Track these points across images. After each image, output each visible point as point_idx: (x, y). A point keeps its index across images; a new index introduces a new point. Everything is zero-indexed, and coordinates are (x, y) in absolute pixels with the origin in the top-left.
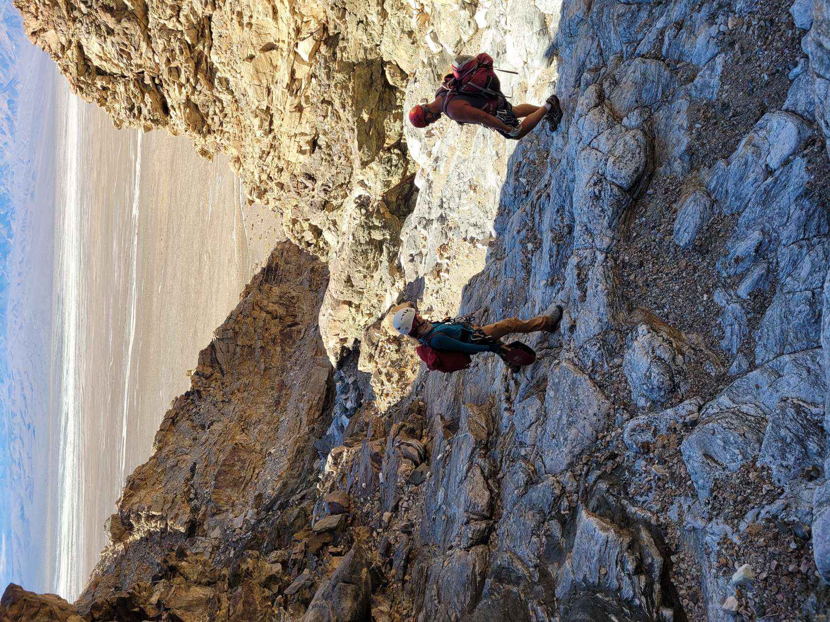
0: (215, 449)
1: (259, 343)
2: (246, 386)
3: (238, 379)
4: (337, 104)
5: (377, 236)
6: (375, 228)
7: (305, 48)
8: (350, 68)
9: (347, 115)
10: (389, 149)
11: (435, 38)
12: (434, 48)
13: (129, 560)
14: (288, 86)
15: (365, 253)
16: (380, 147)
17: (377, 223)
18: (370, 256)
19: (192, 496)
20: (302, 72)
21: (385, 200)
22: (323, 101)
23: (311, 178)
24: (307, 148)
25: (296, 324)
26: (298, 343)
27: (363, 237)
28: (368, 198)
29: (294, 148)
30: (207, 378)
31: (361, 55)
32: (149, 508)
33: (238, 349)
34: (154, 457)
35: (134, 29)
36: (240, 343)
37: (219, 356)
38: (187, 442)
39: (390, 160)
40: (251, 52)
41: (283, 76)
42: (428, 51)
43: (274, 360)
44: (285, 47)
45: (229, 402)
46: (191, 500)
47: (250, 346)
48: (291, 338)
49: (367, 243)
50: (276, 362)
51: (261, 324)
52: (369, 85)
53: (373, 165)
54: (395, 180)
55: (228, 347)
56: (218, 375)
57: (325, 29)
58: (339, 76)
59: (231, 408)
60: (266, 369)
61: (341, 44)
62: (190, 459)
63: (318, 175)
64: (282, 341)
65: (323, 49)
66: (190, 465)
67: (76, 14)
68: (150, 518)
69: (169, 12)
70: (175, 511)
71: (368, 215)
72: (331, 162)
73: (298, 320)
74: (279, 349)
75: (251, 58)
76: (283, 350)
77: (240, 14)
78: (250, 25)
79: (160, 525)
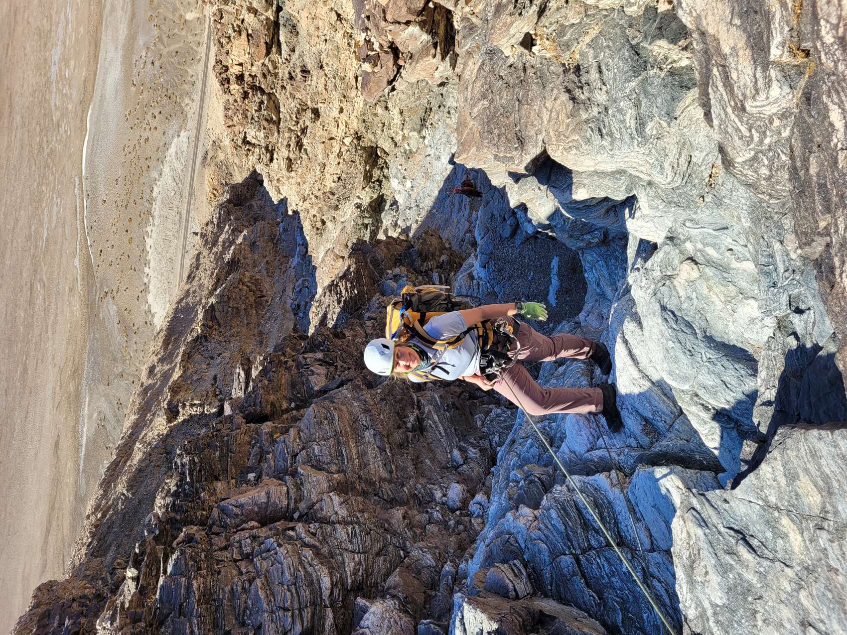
0: (228, 366)
1: (243, 306)
2: (238, 332)
3: (230, 330)
4: (358, 162)
5: (366, 221)
6: (366, 217)
7: (347, 141)
8: (364, 148)
9: (361, 168)
10: (374, 182)
11: (409, 145)
12: (408, 148)
13: (173, 437)
14: (338, 155)
15: (360, 229)
16: (370, 181)
17: (367, 215)
18: (362, 231)
19: (218, 393)
20: (344, 149)
21: (370, 205)
22: (352, 161)
23: (333, 194)
24: (336, 180)
25: (264, 296)
26: (267, 308)
27: (360, 222)
28: (361, 204)
29: (331, 179)
30: (210, 328)
31: (369, 144)
32: (192, 399)
33: (230, 309)
34: (181, 377)
35: (275, 128)
36: (231, 305)
37: (217, 314)
38: (204, 366)
39: (374, 187)
40: (324, 140)
41: (336, 150)
42: (404, 148)
43: (253, 318)
44: (339, 139)
45: (229, 342)
46: (217, 395)
47: (237, 308)
48: (262, 305)
49: (362, 225)
50: (254, 319)
51: (244, 294)
52: (370, 156)
53: (366, 189)
54: (375, 196)
55: (223, 308)
56: (217, 327)
57: (357, 133)
58: (360, 152)
59: (232, 345)
60: (248, 324)
61: (362, 139)
62: (210, 375)
63: (336, 192)
64: (256, 307)
65: (355, 141)
66: (212, 377)
67: (253, 121)
68: (192, 405)
69: (294, 123)
70: (209, 401)
71: (362, 212)
72: (345, 187)
73: (264, 294)
74: (254, 312)
75: (324, 142)
76: (257, 312)
77: (324, 126)
78: (326, 130)
79: (199, 409)
